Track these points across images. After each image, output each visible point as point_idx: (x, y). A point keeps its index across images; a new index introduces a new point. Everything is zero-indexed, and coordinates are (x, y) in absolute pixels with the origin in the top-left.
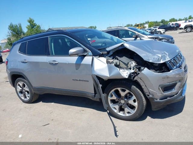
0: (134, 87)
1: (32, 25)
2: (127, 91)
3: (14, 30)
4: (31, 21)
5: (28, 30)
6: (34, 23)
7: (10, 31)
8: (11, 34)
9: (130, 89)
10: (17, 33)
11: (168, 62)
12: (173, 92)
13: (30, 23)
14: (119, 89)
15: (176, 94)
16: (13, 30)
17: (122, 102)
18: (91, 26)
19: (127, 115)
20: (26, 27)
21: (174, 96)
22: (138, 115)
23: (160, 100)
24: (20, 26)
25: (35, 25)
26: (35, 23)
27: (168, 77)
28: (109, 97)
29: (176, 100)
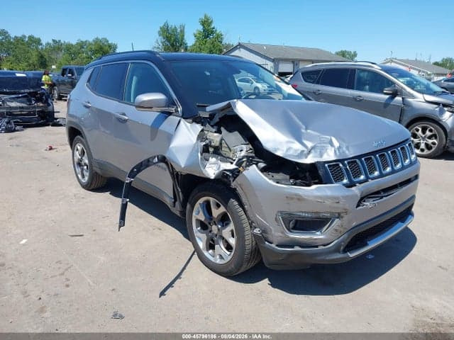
0: (234, 202)
1: (207, 31)
2: (222, 209)
3: (168, 39)
4: (206, 23)
5: (196, 41)
6: (212, 27)
7: (160, 39)
8: (161, 45)
9: (226, 204)
10: (173, 45)
11: (326, 165)
12: (315, 237)
13: (204, 27)
14: (212, 200)
15: (324, 245)
16: (167, 37)
17: (214, 228)
18: (344, 50)
19: (218, 261)
20: (194, 34)
21: (317, 247)
22: (233, 266)
23: (277, 246)
24: (181, 31)
25: (212, 32)
26: (214, 28)
27: (300, 199)
28: (194, 214)
29: (319, 258)
